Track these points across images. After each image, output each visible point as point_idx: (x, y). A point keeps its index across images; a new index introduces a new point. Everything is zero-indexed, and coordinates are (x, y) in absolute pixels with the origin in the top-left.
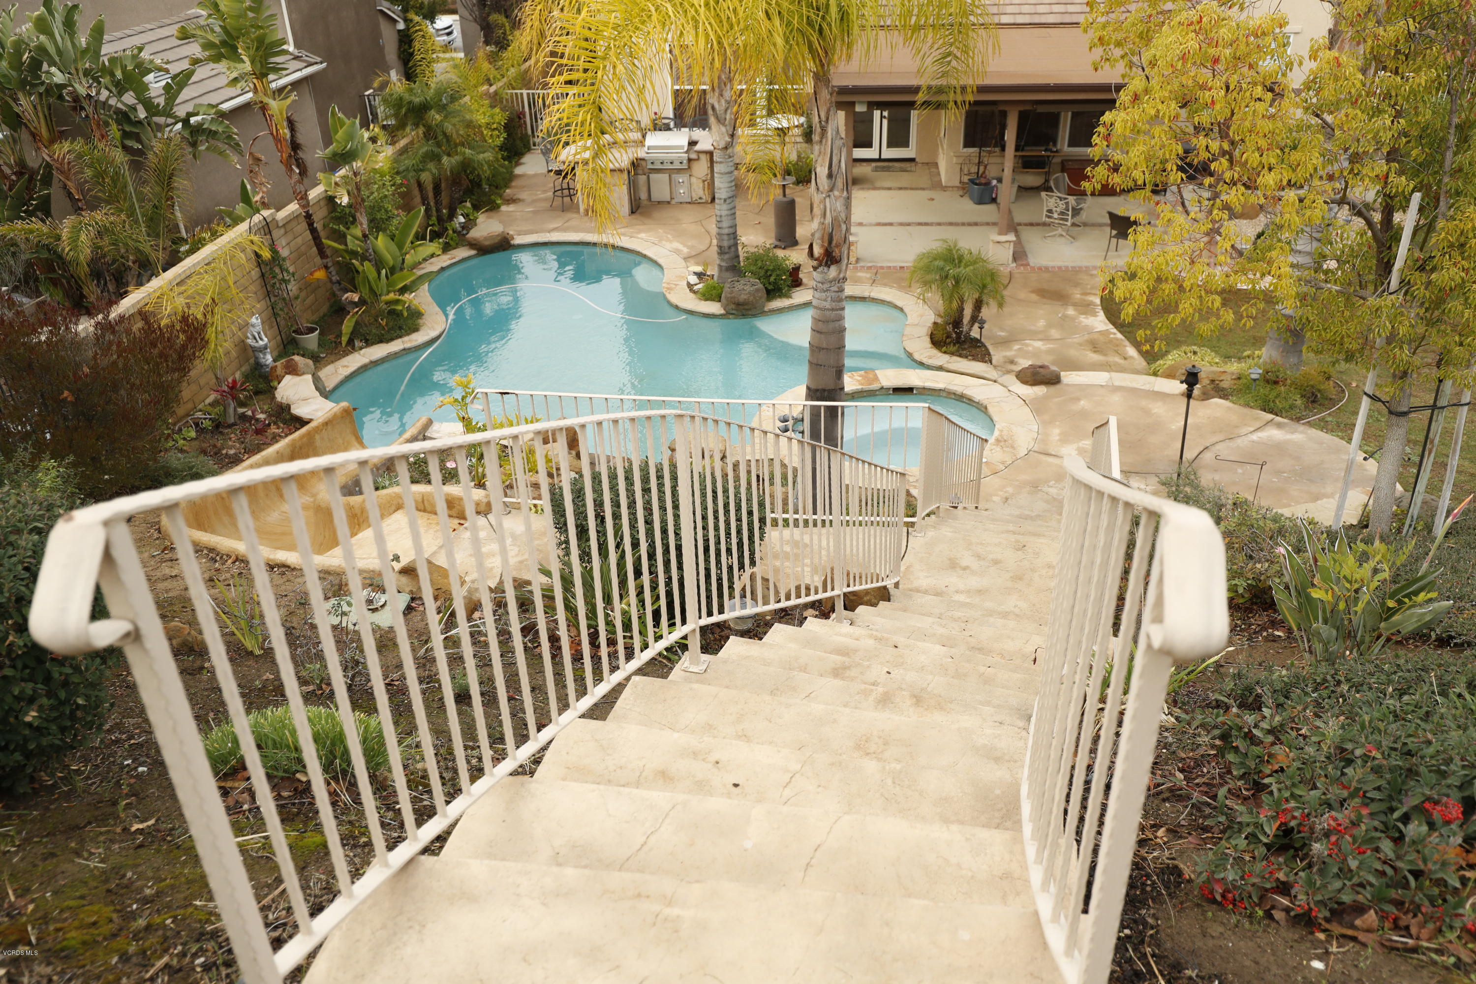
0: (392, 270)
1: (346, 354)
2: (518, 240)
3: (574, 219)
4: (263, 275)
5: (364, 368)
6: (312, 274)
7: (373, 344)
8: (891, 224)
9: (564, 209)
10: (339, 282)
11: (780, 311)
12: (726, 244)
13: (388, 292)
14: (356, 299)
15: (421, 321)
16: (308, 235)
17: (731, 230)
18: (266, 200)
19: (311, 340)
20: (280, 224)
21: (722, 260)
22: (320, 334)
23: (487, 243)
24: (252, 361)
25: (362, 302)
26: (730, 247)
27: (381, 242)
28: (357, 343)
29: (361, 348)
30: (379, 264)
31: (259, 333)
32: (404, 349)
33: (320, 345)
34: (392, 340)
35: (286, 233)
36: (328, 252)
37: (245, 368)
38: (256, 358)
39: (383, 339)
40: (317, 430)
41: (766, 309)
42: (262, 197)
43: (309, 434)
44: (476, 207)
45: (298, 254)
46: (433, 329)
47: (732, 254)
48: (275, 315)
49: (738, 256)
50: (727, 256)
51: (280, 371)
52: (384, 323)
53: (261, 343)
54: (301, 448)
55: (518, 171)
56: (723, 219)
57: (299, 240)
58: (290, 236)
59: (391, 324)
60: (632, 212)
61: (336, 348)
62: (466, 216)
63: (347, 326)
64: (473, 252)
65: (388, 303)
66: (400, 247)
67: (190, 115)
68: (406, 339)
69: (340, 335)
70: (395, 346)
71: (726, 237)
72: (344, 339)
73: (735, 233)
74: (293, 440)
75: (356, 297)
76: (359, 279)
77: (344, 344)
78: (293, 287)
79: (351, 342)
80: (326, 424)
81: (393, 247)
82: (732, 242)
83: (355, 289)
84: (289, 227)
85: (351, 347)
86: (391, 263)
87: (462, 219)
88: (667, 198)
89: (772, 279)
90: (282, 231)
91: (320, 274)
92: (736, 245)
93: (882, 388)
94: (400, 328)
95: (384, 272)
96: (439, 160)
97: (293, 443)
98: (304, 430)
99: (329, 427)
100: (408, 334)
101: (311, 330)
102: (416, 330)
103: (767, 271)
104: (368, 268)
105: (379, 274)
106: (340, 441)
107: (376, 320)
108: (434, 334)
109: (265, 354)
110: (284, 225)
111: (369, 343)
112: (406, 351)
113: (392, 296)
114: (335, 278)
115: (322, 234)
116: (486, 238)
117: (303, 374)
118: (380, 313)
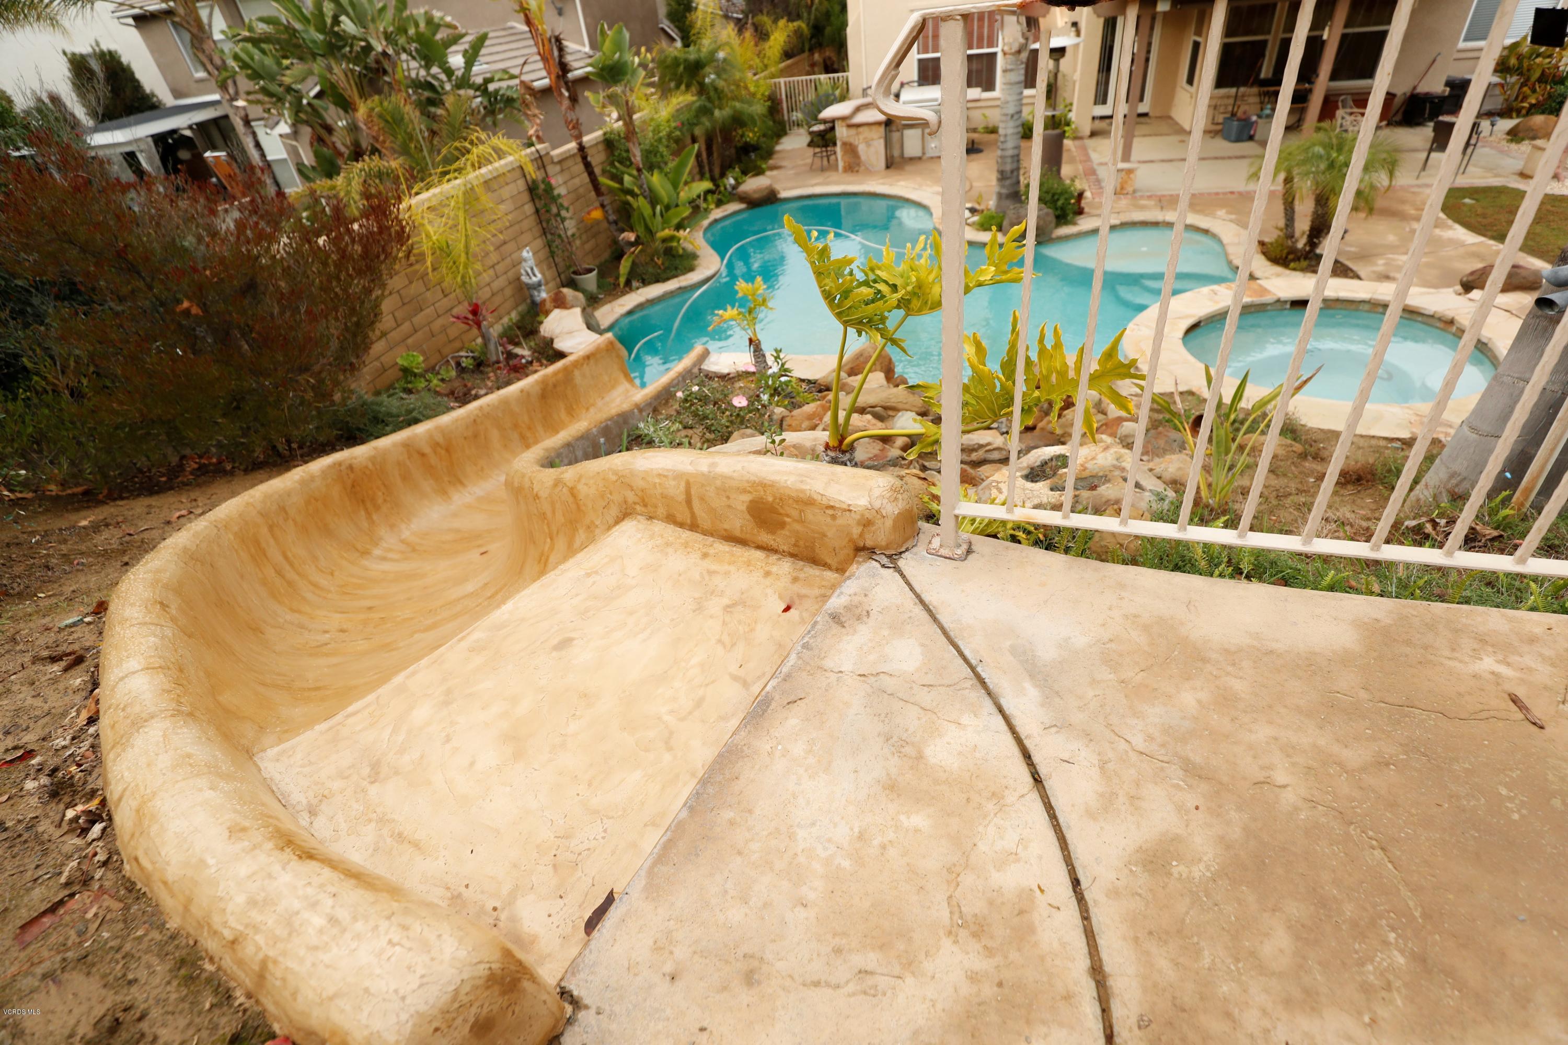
0: (668, 208)
1: (624, 293)
2: (783, 194)
3: (833, 176)
4: (537, 211)
5: (640, 306)
6: (589, 213)
7: (650, 283)
8: (1152, 161)
9: (823, 169)
10: (616, 222)
11: (1067, 238)
12: (1008, 167)
13: (663, 229)
14: (633, 239)
15: (696, 262)
16: (585, 178)
17: (1016, 152)
18: (541, 134)
19: (590, 280)
20: (556, 160)
21: (1003, 186)
22: (599, 273)
23: (756, 196)
24: (529, 301)
25: (637, 242)
26: (1012, 172)
27: (656, 179)
28: (635, 284)
29: (638, 288)
30: (653, 200)
31: (532, 269)
32: (680, 288)
33: (599, 287)
34: (668, 279)
35: (562, 171)
36: (603, 189)
37: (523, 308)
38: (531, 296)
39: (658, 279)
40: (576, 364)
41: (1054, 235)
42: (537, 131)
43: (565, 369)
44: (745, 173)
45: (578, 197)
46: (708, 268)
47: (1014, 180)
48: (552, 254)
49: (1018, 182)
50: (1008, 182)
51: (548, 305)
52: (660, 262)
53: (534, 279)
54: (555, 386)
55: (778, 148)
56: (1009, 138)
57: (577, 181)
58: (566, 176)
59: (667, 264)
60: (888, 167)
61: (615, 289)
62: (736, 179)
63: (625, 266)
64: (743, 206)
65: (664, 240)
66: (675, 186)
67: (488, 81)
68: (682, 278)
69: (617, 278)
70: (672, 285)
71: (1009, 160)
72: (622, 280)
73: (1018, 155)
74: (546, 376)
75: (632, 237)
76: (635, 217)
77: (622, 285)
78: (571, 226)
79: (628, 283)
80: (588, 357)
81: (669, 187)
82: (1015, 166)
83: (632, 229)
84: (566, 164)
85: (629, 286)
86: (666, 200)
87: (732, 181)
88: (919, 154)
89: (1060, 203)
90: (558, 168)
91: (597, 214)
92: (1018, 169)
93: (1278, 301)
94: (676, 268)
95: (658, 208)
96: (712, 114)
97: (544, 382)
98: (560, 364)
99: (592, 361)
100: (684, 274)
101: (590, 271)
102: (691, 269)
103: (1053, 195)
104: (641, 204)
105: (654, 208)
106: (606, 378)
107: (652, 260)
108: (709, 273)
109: (539, 292)
110: (560, 162)
111: (645, 283)
112: (682, 290)
113: (667, 232)
114: (612, 217)
115: (597, 171)
116: (755, 191)
117: (572, 307)
118: (656, 252)
